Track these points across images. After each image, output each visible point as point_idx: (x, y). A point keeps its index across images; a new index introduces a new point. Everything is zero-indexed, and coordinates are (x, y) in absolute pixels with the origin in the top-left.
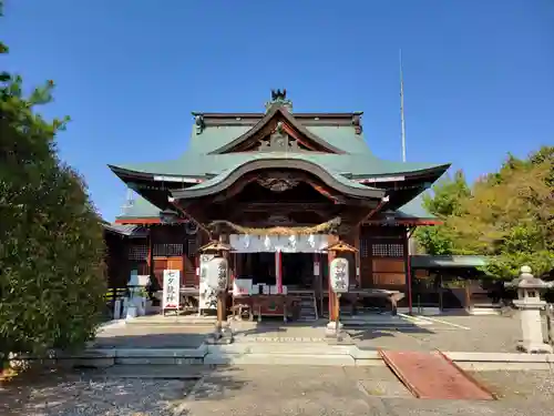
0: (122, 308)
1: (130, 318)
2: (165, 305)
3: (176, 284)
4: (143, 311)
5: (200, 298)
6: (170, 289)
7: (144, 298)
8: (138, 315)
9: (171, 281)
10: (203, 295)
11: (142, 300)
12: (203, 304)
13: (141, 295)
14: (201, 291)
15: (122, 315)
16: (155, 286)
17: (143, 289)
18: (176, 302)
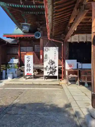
0: (6, 74)
1: (9, 79)
2: (26, 73)
3: (31, 63)
4: (16, 75)
5: (44, 70)
6: (28, 65)
7: (16, 70)
8: (13, 78)
9: (28, 61)
10: (46, 69)
11: (15, 70)
12: (46, 73)
13: (15, 68)
14: (45, 66)
15: (6, 78)
16: (21, 64)
17: (16, 65)
18: (32, 72)
